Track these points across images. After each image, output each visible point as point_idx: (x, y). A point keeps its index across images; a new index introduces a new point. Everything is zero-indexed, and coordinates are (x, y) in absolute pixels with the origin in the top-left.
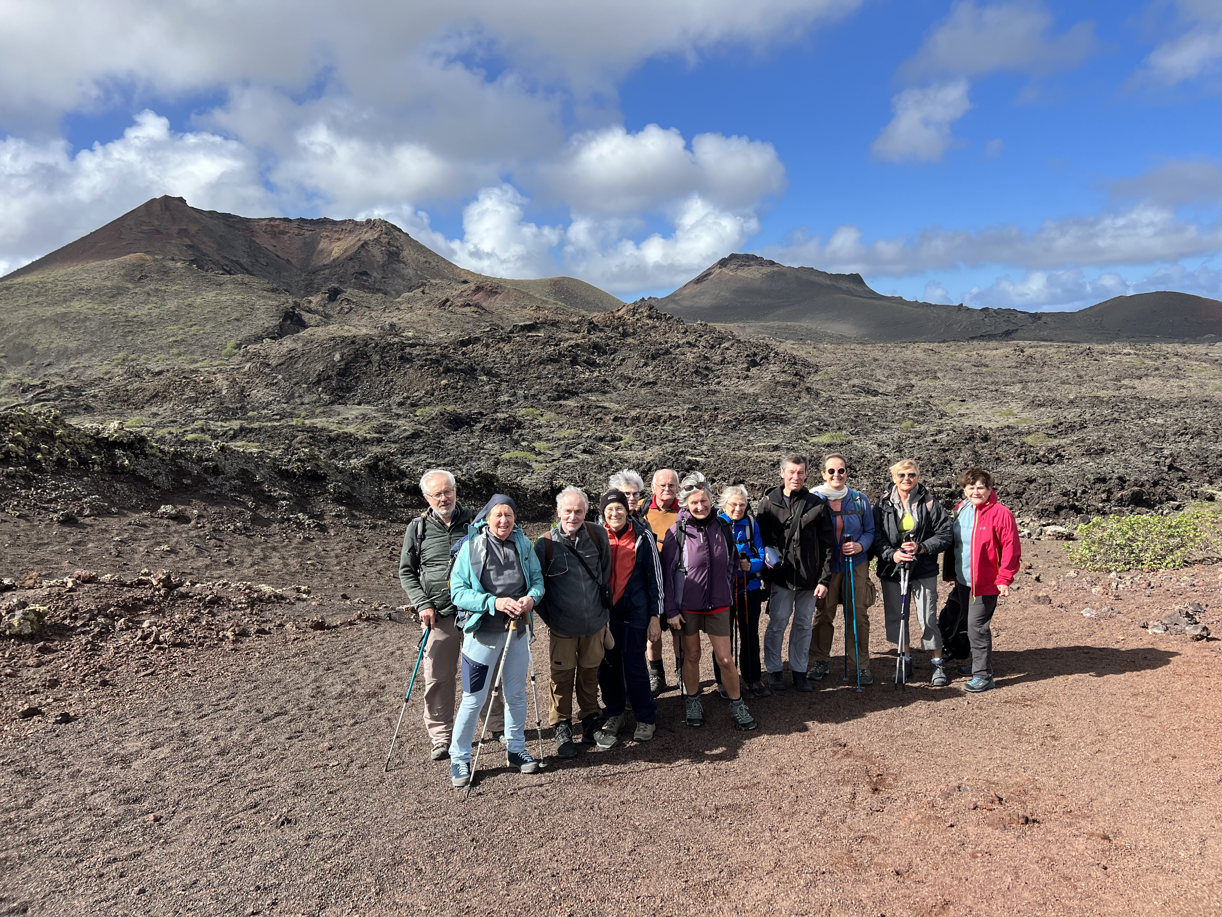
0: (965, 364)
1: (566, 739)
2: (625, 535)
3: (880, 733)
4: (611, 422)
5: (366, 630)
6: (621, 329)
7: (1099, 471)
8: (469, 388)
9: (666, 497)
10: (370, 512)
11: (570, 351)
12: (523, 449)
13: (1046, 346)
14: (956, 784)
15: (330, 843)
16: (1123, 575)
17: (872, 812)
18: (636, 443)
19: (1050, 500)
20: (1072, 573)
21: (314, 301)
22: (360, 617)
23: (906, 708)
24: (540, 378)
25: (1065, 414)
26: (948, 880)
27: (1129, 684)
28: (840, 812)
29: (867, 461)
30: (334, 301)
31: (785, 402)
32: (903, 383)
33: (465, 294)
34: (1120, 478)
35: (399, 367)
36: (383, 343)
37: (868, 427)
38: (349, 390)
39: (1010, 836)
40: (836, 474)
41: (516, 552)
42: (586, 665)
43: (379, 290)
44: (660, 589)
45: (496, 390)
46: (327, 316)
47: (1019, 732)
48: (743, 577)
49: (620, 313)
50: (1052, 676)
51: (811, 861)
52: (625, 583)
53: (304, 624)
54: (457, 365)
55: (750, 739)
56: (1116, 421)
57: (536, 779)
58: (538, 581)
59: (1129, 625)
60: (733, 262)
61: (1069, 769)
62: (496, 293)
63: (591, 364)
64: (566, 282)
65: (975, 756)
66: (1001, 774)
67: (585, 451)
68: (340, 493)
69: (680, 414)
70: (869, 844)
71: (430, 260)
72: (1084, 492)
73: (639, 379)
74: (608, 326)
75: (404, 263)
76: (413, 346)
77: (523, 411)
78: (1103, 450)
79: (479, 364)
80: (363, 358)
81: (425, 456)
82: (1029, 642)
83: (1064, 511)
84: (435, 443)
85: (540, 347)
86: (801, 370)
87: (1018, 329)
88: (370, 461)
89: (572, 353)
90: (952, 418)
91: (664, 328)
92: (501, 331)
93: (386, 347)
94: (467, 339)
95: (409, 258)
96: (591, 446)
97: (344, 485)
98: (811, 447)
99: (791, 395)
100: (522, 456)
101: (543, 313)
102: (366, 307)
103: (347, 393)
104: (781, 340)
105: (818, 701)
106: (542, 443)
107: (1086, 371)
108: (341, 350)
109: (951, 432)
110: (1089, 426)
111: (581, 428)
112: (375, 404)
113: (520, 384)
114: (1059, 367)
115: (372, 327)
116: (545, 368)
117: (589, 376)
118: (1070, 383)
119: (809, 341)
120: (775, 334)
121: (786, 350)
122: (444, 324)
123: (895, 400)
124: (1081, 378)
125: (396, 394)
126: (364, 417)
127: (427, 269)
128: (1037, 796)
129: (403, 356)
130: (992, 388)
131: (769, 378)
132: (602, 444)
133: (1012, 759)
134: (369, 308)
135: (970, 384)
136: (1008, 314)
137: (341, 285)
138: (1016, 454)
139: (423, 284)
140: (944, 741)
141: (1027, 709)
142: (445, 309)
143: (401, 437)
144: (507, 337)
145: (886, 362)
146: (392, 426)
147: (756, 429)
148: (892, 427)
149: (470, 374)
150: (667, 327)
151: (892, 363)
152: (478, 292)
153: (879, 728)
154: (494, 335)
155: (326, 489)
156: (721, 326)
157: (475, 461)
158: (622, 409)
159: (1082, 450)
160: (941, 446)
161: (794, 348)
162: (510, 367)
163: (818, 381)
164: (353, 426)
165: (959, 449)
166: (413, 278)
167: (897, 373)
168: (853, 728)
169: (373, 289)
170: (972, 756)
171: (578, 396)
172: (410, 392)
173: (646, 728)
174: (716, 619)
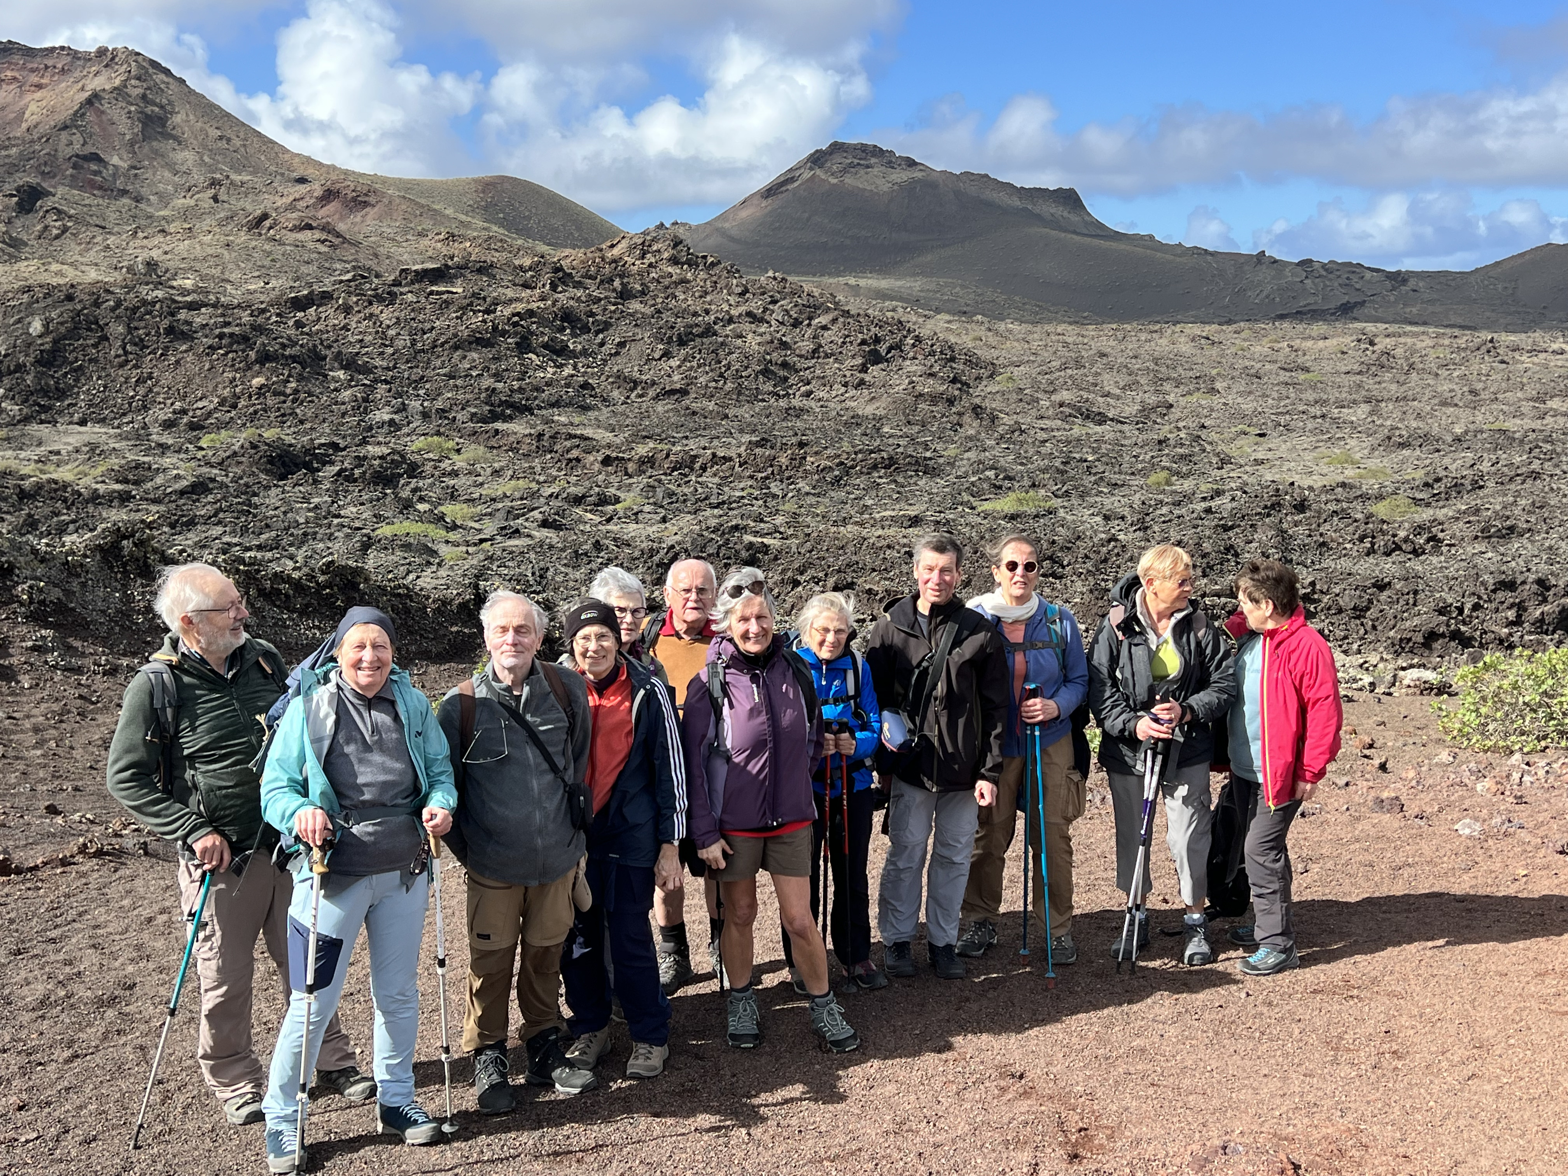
0: (1268, 366)
1: (496, 1080)
2: (613, 688)
3: (1086, 1052)
4: (597, 466)
5: (96, 875)
6: (617, 283)
7: (1504, 568)
8: (310, 394)
9: (691, 616)
10: (104, 641)
11: (515, 324)
12: (421, 518)
13: (1415, 335)
14: (1218, 1143)
16: (1533, 758)
18: (647, 508)
19: (1416, 621)
20: (1444, 756)
22: (83, 849)
23: (1135, 1007)
24: (454, 378)
25: (1447, 461)
27: (1531, 955)
29: (1082, 548)
30: (29, 211)
31: (933, 434)
32: (1152, 399)
33: (302, 204)
34: (1540, 582)
35: (166, 349)
36: (131, 300)
37: (1086, 482)
38: (62, 394)
40: (1020, 570)
41: (396, 718)
42: (538, 941)
43: (124, 192)
45: (366, 400)
46: (16, 244)
47: (1334, 1045)
48: (841, 768)
49: (616, 251)
50: (1399, 944)
52: (611, 780)
54: (284, 346)
55: (846, 1068)
56: (1535, 475)
57: (434, 1155)
59: (1537, 848)
60: (837, 158)
61: (1419, 1110)
62: (366, 204)
63: (558, 351)
64: (507, 186)
65: (1256, 1091)
66: (1301, 1122)
67: (545, 524)
68: (42, 602)
69: (732, 453)
71: (229, 133)
72: (1476, 607)
73: (654, 383)
74: (591, 277)
75: (175, 138)
76: (193, 306)
77: (420, 443)
78: (1512, 529)
79: (329, 347)
80: (89, 329)
81: (219, 530)
82: (1361, 881)
83: (1440, 642)
84: (239, 503)
85: (454, 315)
86: (963, 371)
87: (1365, 301)
88: (105, 538)
89: (520, 329)
90: (1241, 466)
91: (702, 284)
92: (376, 281)
93: (139, 308)
94: (305, 296)
95: (186, 129)
96: (557, 514)
97: (51, 587)
98: (979, 520)
99: (945, 419)
100: (419, 531)
101: (461, 246)
102: (97, 226)
103: (58, 399)
104: (927, 312)
105: (973, 996)
106: (458, 507)
107: (1484, 382)
108: (44, 313)
109: (1239, 493)
110: (1489, 484)
111: (537, 477)
112: (116, 423)
113: (415, 389)
114: (1437, 375)
115: (109, 266)
116: (465, 357)
117: (554, 374)
118: (1456, 405)
119: (979, 317)
120: (915, 302)
121: (935, 334)
122: (259, 263)
123: (1137, 433)
124: (1477, 395)
125: (160, 403)
126: (93, 450)
127: (223, 152)
128: (1362, 1158)
129: (174, 327)
130: (1316, 411)
131: (904, 387)
132: (579, 510)
133: (1320, 1093)
134: (104, 228)
135: (1275, 403)
136: (1349, 272)
137: (44, 180)
138: (1357, 536)
139: (214, 183)
140: (1202, 1064)
141: (1351, 1003)
142: (260, 234)
143: (169, 490)
144: (388, 293)
145: (1123, 359)
146: (150, 468)
147: (878, 484)
148: (1131, 483)
149: (311, 366)
150: (708, 283)
151: (1134, 361)
152: (329, 202)
153: (1084, 1043)
154: (362, 289)
155: (12, 595)
156: (813, 282)
157: (321, 540)
158: (618, 441)
159: (1476, 529)
160: (1221, 520)
161: (951, 330)
162: (393, 354)
163: (994, 394)
164: (69, 467)
165: (1252, 526)
166: (195, 170)
167: (1142, 382)
168: (1037, 1045)
169: (112, 191)
170: (1250, 1091)
171: (532, 414)
172: (188, 400)
173: (650, 1052)
174: (785, 843)
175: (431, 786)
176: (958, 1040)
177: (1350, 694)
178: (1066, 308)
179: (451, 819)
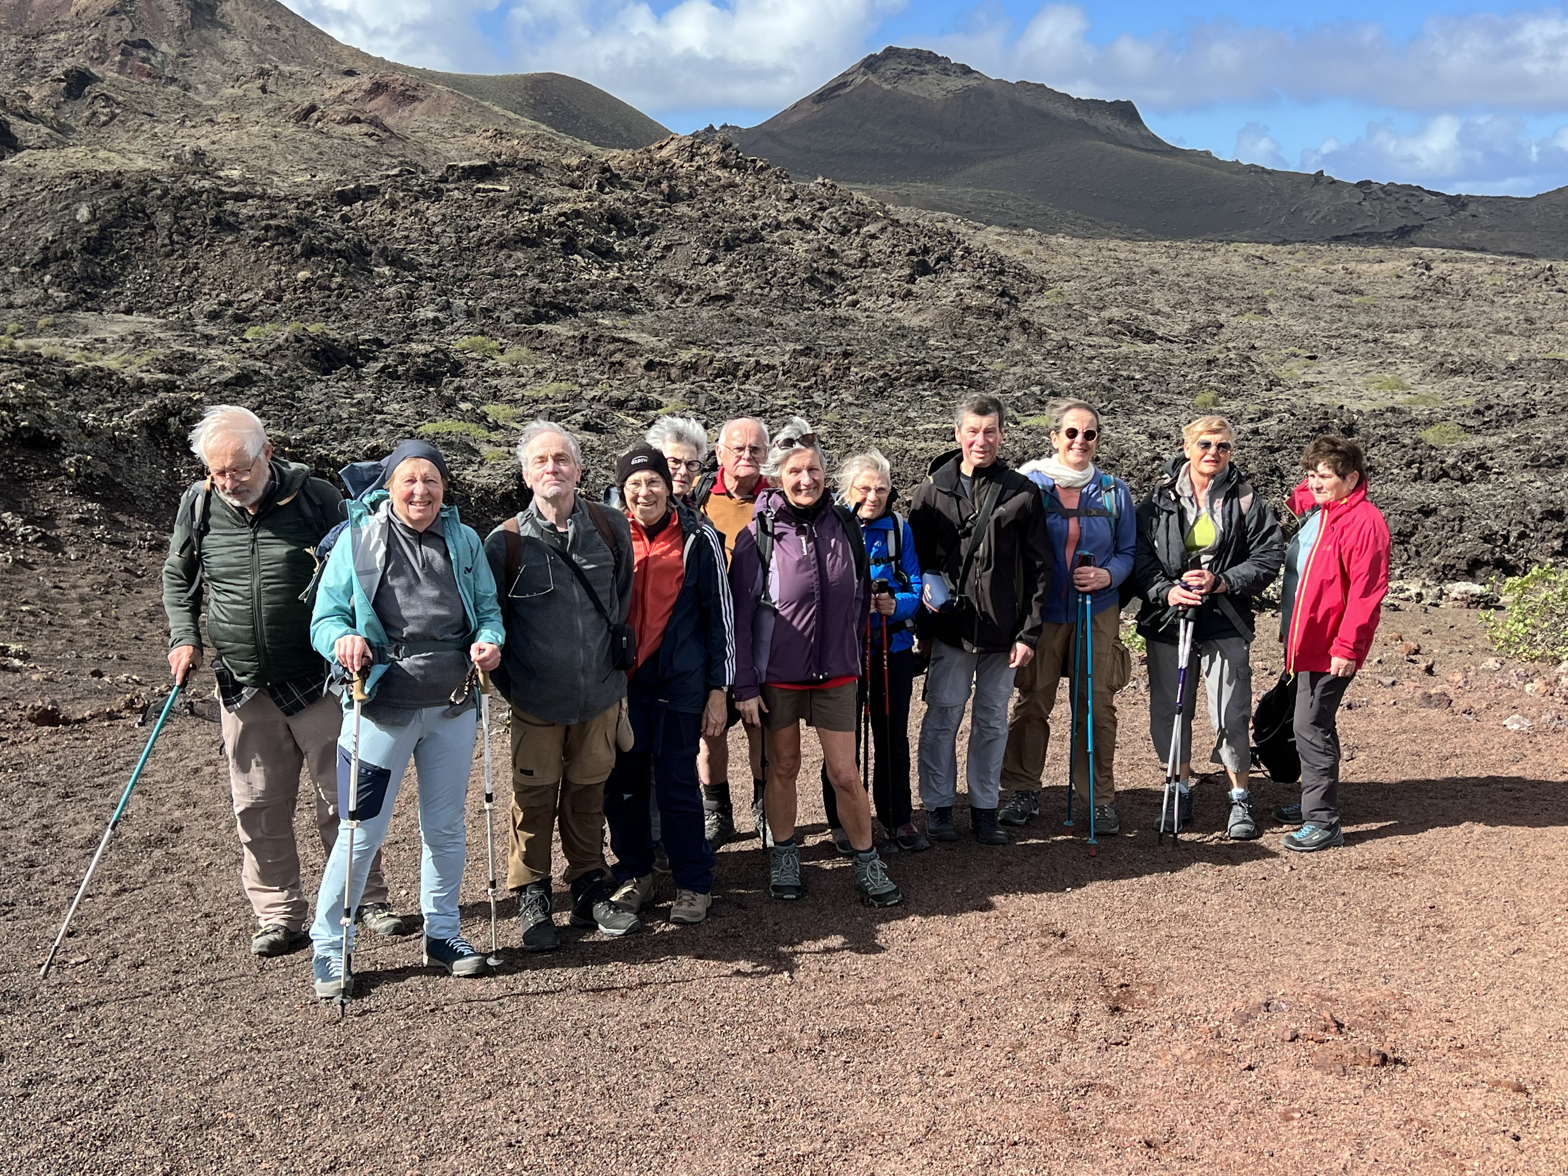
0: (1321, 288)
1: (541, 917)
2: (664, 534)
3: (1128, 916)
4: (640, 371)
6: (664, 185)
7: (1552, 497)
8: (355, 290)
9: (743, 471)
10: (150, 516)
11: (562, 224)
12: (463, 417)
13: (1472, 261)
14: (1262, 1000)
15: (72, 1092)
17: (1109, 1045)
19: (1461, 548)
20: (1491, 663)
21: (36, 97)
22: (130, 705)
23: (1178, 875)
24: (499, 277)
25: (1499, 389)
26: (1238, 1156)
28: (1050, 1043)
29: (1126, 465)
30: (77, 97)
31: (979, 347)
32: (1202, 319)
33: (350, 97)
35: (212, 240)
36: (178, 189)
37: (1132, 400)
38: (108, 282)
39: (1353, 1086)
40: (1079, 438)
41: (446, 555)
42: (579, 779)
43: (173, 80)
44: (730, 637)
45: (410, 297)
46: (64, 129)
47: (1379, 917)
48: (880, 625)
49: (664, 153)
51: (993, 1125)
52: (662, 625)
53: (15, 715)
54: (329, 240)
55: (888, 921)
57: (479, 986)
58: (492, 616)
60: (891, 64)
61: (1463, 979)
62: (414, 99)
63: (604, 253)
64: (556, 83)
65: (1299, 957)
66: (1344, 986)
67: (586, 427)
68: (89, 476)
69: (776, 361)
70: (1099, 1096)
71: (279, 23)
72: (1522, 536)
73: (699, 288)
74: (639, 179)
75: (225, 27)
76: (240, 197)
77: (464, 342)
78: (1562, 459)
79: (375, 242)
80: (136, 218)
82: (1408, 769)
83: (1484, 569)
84: (282, 396)
85: (500, 213)
86: (1012, 285)
87: (1422, 225)
88: (152, 414)
89: (565, 229)
90: (1290, 389)
91: (750, 188)
92: (423, 177)
93: (185, 197)
94: (352, 190)
95: (236, 17)
96: (599, 417)
97: (98, 461)
98: (1023, 435)
99: (992, 333)
100: (460, 429)
101: (509, 144)
102: (145, 113)
103: (104, 287)
104: (977, 224)
105: (1015, 860)
106: (500, 407)
107: (1541, 310)
108: (91, 200)
109: (1287, 415)
110: (1540, 413)
111: (580, 380)
112: (162, 312)
113: (459, 287)
114: (1493, 302)
115: (157, 155)
116: (510, 256)
117: (599, 276)
118: (1511, 333)
119: (1030, 230)
120: (966, 213)
121: (985, 245)
122: (306, 156)
123: (1186, 352)
124: (1532, 323)
125: (205, 294)
126: (138, 339)
127: (271, 42)
128: (1405, 1021)
129: (220, 218)
130: (1369, 335)
131: (951, 299)
132: (621, 415)
133: (1363, 961)
134: (151, 116)
135: (1327, 326)
136: (1407, 195)
137: (92, 65)
138: (1404, 461)
139: (263, 73)
140: (1245, 930)
141: (1397, 879)
142: (308, 127)
143: (214, 381)
144: (435, 190)
145: (1174, 277)
146: (194, 359)
147: (922, 397)
148: (1178, 402)
149: (356, 261)
150: (757, 187)
151: (1185, 279)
152: (378, 96)
153: (1127, 907)
154: (408, 185)
155: (59, 467)
156: (863, 190)
157: (364, 436)
158: (662, 346)
159: (1525, 458)
160: (1267, 441)
161: (1001, 242)
162: (439, 251)
163: (1043, 309)
164: (114, 355)
165: (1298, 448)
166: (243, 60)
167: (1193, 300)
168: (1079, 907)
169: (160, 78)
170: (1293, 957)
171: (576, 316)
172: (233, 292)
173: (693, 899)
174: (831, 698)
175: (481, 623)
176: (998, 900)
177: (1396, 603)
178: (1118, 224)
179: (500, 654)
